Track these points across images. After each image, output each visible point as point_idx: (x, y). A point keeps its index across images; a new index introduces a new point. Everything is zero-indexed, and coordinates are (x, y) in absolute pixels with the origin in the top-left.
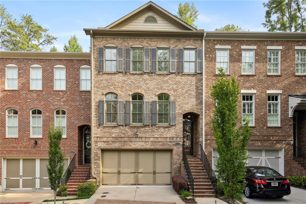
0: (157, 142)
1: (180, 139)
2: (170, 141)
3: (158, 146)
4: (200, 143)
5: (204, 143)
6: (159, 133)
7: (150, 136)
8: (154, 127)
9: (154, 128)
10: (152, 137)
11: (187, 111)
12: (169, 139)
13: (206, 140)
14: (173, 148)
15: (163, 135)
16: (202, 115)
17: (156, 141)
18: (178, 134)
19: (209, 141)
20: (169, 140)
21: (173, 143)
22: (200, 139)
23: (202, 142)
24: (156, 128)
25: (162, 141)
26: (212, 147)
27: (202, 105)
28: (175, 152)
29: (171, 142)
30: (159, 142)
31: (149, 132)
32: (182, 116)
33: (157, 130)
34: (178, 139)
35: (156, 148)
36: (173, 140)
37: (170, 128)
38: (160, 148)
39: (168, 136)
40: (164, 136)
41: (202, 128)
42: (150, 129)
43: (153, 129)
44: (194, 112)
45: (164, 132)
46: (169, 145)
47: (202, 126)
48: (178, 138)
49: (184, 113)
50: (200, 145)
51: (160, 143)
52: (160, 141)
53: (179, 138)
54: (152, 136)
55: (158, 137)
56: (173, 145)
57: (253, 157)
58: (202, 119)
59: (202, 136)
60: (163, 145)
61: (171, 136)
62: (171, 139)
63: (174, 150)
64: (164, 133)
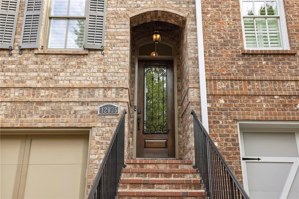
0: (32, 102)
1: (117, 94)
2: (82, 99)
3: (36, 117)
4: (191, 108)
5: (205, 106)
6: (42, 74)
7: (10, 84)
8: (27, 55)
9: (27, 59)
10: (17, 85)
11: (143, 8)
12: (77, 92)
13: (212, 97)
14: (91, 125)
15: (57, 81)
16: (195, 20)
17: (30, 99)
18: (110, 78)
19: (222, 101)
20: (76, 98)
21: (91, 108)
22: (192, 95)
23: (199, 104)
24: (35, 59)
25: (53, 99)
26: (235, 120)
28: (97, 138)
29: (83, 103)
30: (41, 103)
31: (8, 70)
32: (128, 23)
33: (36, 63)
34: (109, 93)
35: (25, 125)
36: (93, 96)
37: (85, 59)
38: (40, 125)
39: (76, 83)
40: (61, 84)
41: (197, 59)
42: (12, 63)
43: (25, 62)
44: (166, 10)
45: (63, 71)
46: (75, 112)
47: (196, 51)
48: (110, 88)
49: (134, 15)
50: (192, 113)
51: (44, 108)
52: (44, 99)
53: (114, 90)
54: (18, 82)
55: (39, 85)
56: (93, 112)
58: (195, 30)
59: (199, 82)
60: (55, 114)
61: (86, 83)
62: (85, 92)
63: (93, 133)
64: (62, 74)
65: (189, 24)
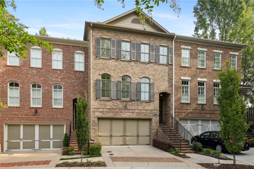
0: (141, 113)
1: (157, 111)
2: (150, 112)
3: (142, 116)
4: (171, 115)
5: (174, 114)
6: (142, 106)
7: (136, 109)
8: (138, 102)
9: (138, 103)
10: (137, 109)
11: (162, 91)
12: (149, 111)
13: (175, 112)
14: (152, 118)
15: (145, 108)
16: (172, 94)
17: (140, 112)
18: (156, 108)
19: (177, 113)
20: (149, 112)
21: (152, 114)
22: (171, 112)
23: (172, 114)
24: (140, 103)
25: (144, 112)
26: (179, 117)
27: (172, 87)
28: (154, 121)
29: (150, 113)
30: (142, 113)
31: (135, 105)
32: (159, 95)
33: (140, 104)
34: (155, 111)
35: (140, 118)
36: (152, 112)
37: (150, 103)
38: (143, 118)
39: (149, 109)
40: (146, 109)
41: (172, 104)
42: (136, 104)
43: (138, 104)
44: (167, 92)
45: (146, 106)
46: (149, 115)
47: (172, 102)
48: (155, 110)
49: (160, 93)
50: (171, 116)
51: (143, 114)
52: (143, 112)
53: (156, 111)
54: (137, 108)
55: (142, 109)
56: (152, 115)
57: (204, 125)
58: (172, 97)
59: (172, 109)
60: (145, 115)
61: (151, 109)
62: (151, 111)
63: (153, 119)
64: (146, 107)
65: (171, 95)
